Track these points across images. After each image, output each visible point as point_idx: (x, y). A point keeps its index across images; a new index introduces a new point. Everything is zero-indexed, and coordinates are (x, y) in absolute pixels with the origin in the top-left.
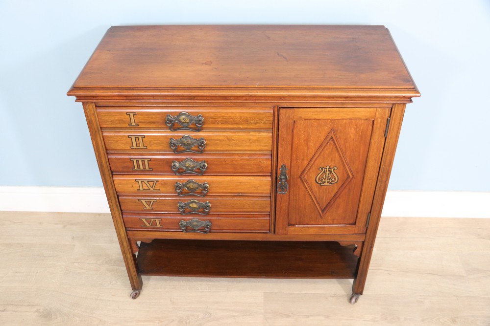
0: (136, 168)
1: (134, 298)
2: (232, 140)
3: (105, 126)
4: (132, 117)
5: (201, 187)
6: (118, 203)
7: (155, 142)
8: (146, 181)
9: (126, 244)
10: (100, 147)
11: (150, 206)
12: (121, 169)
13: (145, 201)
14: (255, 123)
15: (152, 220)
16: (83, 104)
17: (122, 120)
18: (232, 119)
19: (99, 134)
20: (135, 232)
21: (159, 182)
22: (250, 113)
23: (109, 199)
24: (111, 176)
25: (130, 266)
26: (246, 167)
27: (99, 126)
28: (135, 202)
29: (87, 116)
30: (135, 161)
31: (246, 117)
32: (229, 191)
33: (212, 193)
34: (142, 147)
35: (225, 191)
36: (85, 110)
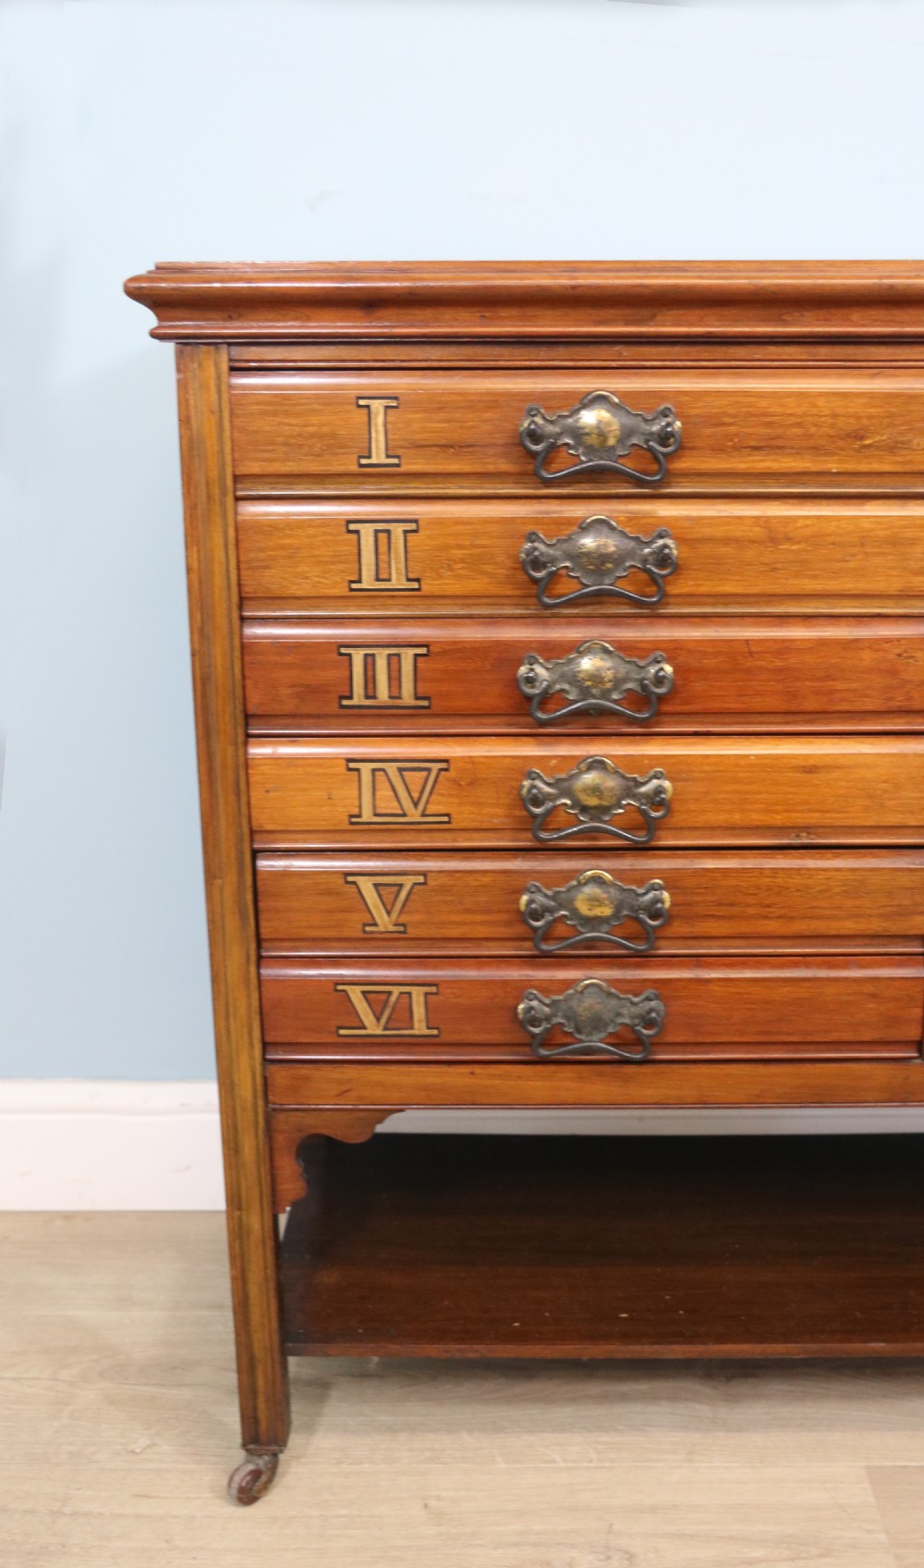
0: (358, 698)
1: (248, 1493)
2: (789, 539)
3: (256, 468)
4: (379, 420)
5: (634, 797)
6: (249, 897)
7: (457, 553)
8: (391, 768)
9: (249, 1146)
10: (219, 581)
11: (394, 915)
12: (289, 707)
13: (376, 886)
14: (892, 448)
15: (396, 990)
16: (180, 356)
17: (333, 436)
18: (799, 425)
19: (224, 515)
20: (305, 1071)
21: (452, 774)
22: (871, 396)
23: (211, 874)
24: (241, 738)
25: (254, 1291)
26: (840, 686)
27: (229, 470)
28: (329, 892)
29: (185, 421)
30: (358, 657)
31: (858, 418)
32: (757, 818)
33: (679, 829)
34: (398, 581)
35: (737, 818)
36: (182, 386)
